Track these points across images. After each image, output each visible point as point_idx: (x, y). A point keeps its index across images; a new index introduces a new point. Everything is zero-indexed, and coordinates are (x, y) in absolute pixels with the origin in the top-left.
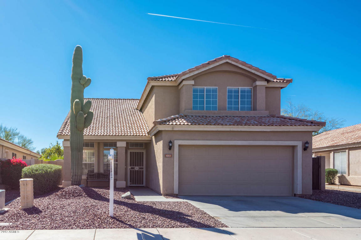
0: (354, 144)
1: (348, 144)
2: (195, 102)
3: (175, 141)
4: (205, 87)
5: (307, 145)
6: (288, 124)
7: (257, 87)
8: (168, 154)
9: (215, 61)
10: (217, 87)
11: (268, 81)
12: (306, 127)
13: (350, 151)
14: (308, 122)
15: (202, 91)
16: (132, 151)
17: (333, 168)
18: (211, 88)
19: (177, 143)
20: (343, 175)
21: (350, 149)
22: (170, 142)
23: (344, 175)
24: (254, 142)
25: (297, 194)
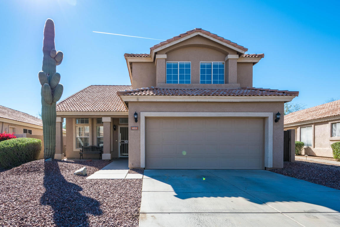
0: (320, 119)
1: (314, 120)
2: (169, 77)
3: (141, 113)
4: (179, 62)
5: (278, 117)
6: (259, 94)
7: (229, 61)
8: (135, 127)
9: (187, 33)
10: (190, 62)
11: (240, 54)
12: (277, 97)
13: (316, 126)
14: (279, 92)
15: (176, 66)
17: (299, 141)
18: (185, 62)
19: (143, 115)
20: (308, 147)
21: (316, 124)
22: (136, 114)
23: (310, 147)
24: (223, 113)
25: (268, 168)
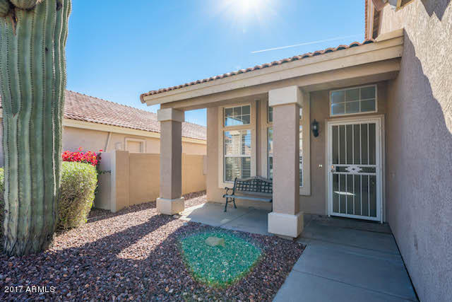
16: (338, 123)
